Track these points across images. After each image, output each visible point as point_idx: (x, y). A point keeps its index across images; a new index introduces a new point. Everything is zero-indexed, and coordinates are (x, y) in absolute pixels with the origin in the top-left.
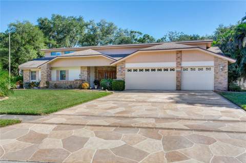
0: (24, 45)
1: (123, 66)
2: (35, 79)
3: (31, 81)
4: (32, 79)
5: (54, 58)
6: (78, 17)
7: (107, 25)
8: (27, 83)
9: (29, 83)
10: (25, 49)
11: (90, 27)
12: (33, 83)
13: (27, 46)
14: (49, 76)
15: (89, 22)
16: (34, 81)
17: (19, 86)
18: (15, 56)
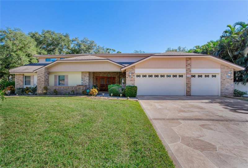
0: (15, 51)
1: (133, 72)
2: (30, 84)
3: (25, 87)
4: (25, 84)
5: (49, 64)
6: (65, 34)
7: (89, 42)
8: (19, 89)
9: (23, 89)
10: (17, 55)
11: (76, 42)
12: (27, 89)
13: (19, 52)
14: (47, 81)
15: (74, 38)
16: (28, 86)
17: (9, 91)
18: (6, 62)
